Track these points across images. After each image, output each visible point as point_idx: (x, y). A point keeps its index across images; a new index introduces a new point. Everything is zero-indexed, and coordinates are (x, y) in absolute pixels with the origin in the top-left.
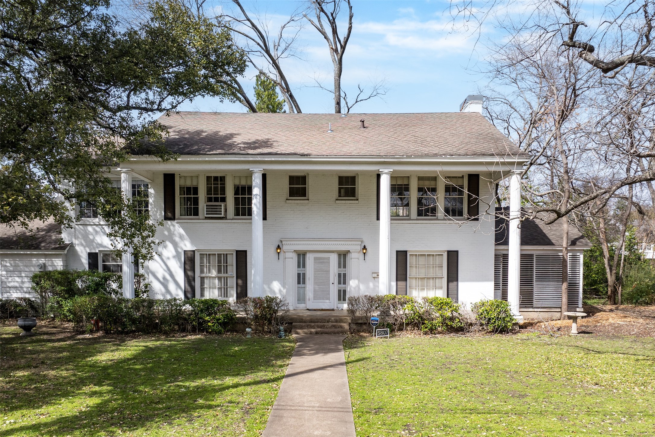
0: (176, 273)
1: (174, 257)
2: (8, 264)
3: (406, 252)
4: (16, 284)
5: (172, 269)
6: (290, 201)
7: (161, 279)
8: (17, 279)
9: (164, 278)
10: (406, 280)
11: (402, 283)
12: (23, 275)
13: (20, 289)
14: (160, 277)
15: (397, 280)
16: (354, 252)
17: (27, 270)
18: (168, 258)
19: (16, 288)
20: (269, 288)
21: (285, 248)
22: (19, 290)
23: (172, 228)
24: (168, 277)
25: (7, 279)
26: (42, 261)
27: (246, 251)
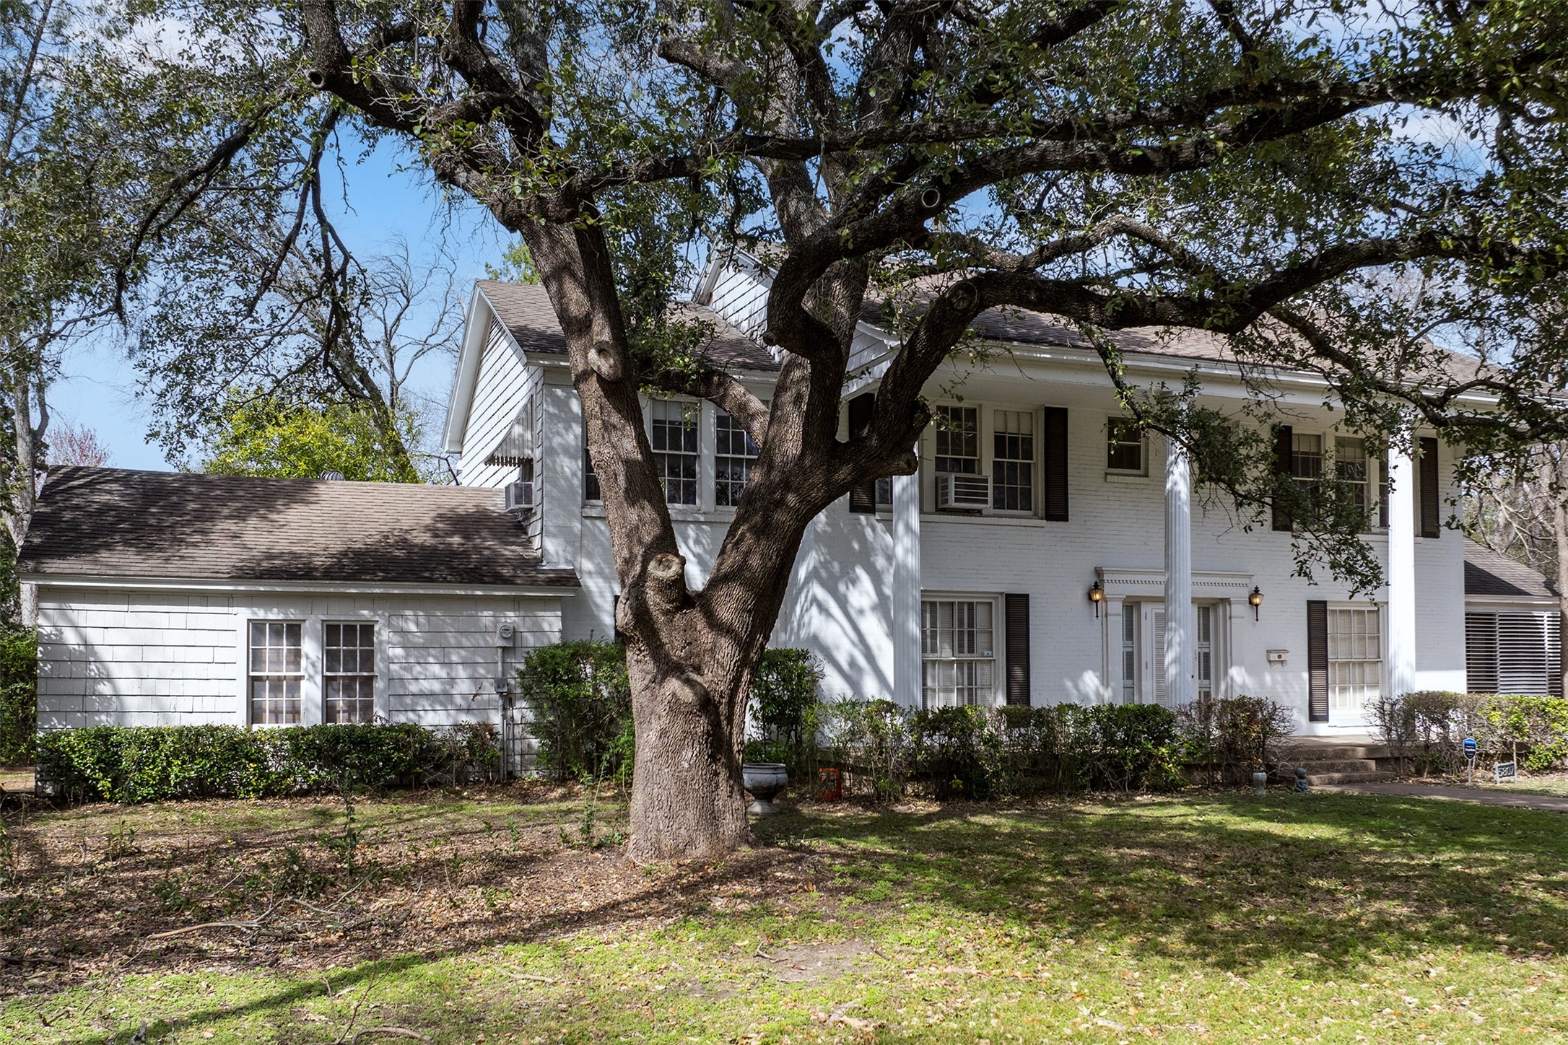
0: (879, 648)
1: (874, 608)
2: (413, 627)
3: (1324, 603)
4: (436, 687)
5: (871, 641)
6: (1115, 478)
7: (845, 666)
8: (437, 670)
9: (853, 663)
10: (1327, 669)
11: (1319, 675)
12: (455, 658)
13: (442, 698)
14: (843, 660)
15: (1310, 669)
16: (1238, 602)
17: (465, 643)
18: (861, 612)
19: (430, 695)
20: (1076, 687)
21: (1108, 588)
22: (442, 704)
23: (868, 531)
24: (862, 661)
25: (410, 670)
26: (511, 617)
27: (1026, 597)
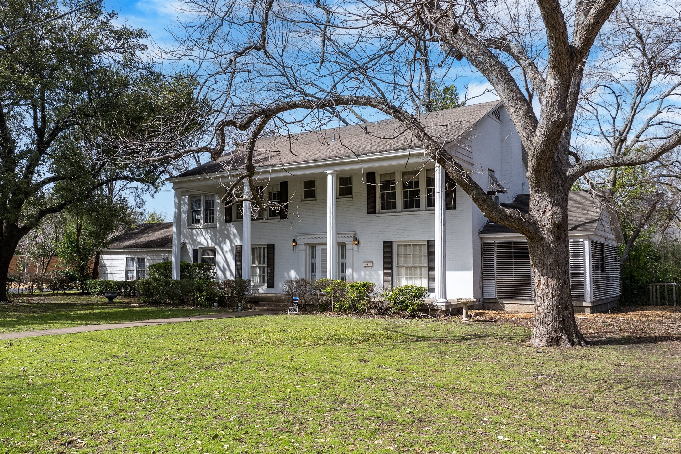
0: (231, 263)
1: (230, 251)
2: (150, 258)
3: (391, 242)
5: (229, 261)
6: (306, 202)
7: (222, 269)
10: (391, 269)
11: (388, 272)
15: (384, 269)
16: (349, 244)
18: (227, 252)
23: (229, 228)
24: (226, 267)
27: (274, 245)
